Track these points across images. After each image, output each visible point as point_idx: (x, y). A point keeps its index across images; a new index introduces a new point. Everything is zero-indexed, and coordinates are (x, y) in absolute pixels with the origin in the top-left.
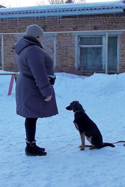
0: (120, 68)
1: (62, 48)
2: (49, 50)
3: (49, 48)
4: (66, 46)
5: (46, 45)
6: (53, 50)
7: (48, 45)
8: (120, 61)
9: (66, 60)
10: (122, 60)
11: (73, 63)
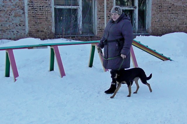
0: (98, 31)
1: (35, 8)
2: (18, 11)
3: (18, 8)
4: (40, 7)
5: (14, 4)
6: (24, 11)
7: (16, 5)
8: (98, 24)
9: (40, 23)
10: (100, 22)
11: (50, 27)
